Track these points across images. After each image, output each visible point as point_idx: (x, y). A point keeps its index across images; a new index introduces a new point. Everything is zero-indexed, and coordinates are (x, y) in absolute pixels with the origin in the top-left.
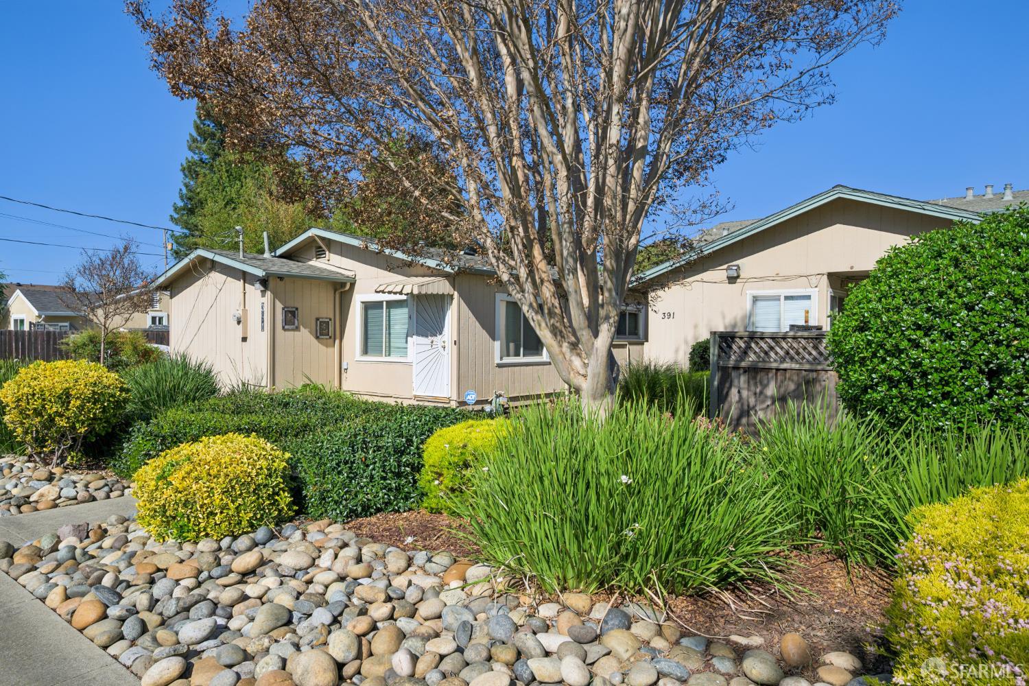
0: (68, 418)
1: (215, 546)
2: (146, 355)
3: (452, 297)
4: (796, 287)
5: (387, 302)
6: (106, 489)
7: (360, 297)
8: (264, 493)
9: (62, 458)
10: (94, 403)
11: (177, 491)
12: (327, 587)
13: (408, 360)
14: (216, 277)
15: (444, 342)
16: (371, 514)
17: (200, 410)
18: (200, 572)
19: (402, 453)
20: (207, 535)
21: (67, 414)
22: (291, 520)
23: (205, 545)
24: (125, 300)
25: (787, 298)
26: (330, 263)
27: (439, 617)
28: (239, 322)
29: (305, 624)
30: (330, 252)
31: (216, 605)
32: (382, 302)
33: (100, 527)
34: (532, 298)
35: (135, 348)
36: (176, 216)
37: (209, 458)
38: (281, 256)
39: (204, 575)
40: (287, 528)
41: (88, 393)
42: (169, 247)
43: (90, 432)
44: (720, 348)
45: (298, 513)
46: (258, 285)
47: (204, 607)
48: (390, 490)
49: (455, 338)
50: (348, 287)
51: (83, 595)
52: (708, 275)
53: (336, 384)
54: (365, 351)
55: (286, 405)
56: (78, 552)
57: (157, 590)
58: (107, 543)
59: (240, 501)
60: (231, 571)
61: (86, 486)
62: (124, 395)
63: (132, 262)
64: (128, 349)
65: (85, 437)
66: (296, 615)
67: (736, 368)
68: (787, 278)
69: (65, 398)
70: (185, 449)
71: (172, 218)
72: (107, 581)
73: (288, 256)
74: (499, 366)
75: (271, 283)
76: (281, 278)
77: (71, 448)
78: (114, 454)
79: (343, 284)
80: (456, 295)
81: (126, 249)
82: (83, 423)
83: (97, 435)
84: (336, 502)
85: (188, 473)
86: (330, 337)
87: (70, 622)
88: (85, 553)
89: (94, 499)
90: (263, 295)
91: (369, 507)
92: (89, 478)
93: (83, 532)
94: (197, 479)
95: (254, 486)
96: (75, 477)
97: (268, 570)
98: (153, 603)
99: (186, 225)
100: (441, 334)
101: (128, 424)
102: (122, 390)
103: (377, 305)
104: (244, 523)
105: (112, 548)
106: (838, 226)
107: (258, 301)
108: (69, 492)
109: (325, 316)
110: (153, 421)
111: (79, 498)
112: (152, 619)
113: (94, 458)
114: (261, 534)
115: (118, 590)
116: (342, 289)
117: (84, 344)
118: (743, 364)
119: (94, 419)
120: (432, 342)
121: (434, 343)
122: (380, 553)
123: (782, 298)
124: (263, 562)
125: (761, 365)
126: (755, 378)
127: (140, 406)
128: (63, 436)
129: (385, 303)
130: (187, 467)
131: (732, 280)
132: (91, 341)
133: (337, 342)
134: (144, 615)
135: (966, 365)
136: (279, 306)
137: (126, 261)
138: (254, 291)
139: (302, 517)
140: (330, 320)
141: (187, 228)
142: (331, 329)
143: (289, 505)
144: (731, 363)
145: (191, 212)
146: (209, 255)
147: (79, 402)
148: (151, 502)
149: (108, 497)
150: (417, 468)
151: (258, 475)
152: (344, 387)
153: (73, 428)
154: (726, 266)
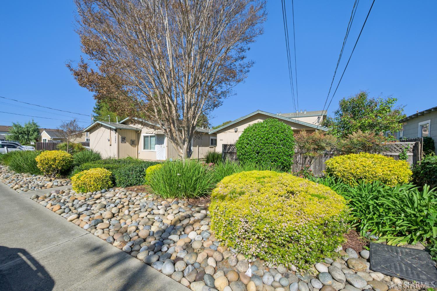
0: (56, 165)
1: (92, 193)
2: (82, 149)
5: (150, 136)
6: (66, 183)
7: (143, 135)
8: (104, 181)
9: (55, 176)
10: (63, 161)
11: (82, 181)
12: (116, 200)
13: (155, 151)
14: (102, 128)
15: (164, 146)
16: (132, 186)
17: (95, 163)
18: (86, 199)
19: (142, 172)
20: (90, 191)
21: (55, 164)
22: (112, 187)
23: (89, 193)
24: (74, 135)
26: (135, 125)
27: (139, 204)
28: (109, 141)
29: (109, 207)
30: (135, 122)
31: (88, 205)
33: (63, 191)
34: (170, 136)
35: (79, 147)
36: (95, 110)
37: (90, 173)
38: (122, 123)
39: (87, 199)
40: (110, 189)
41: (61, 159)
42: (93, 119)
43: (62, 169)
44: (224, 148)
45: (114, 186)
46: (114, 131)
47: (85, 205)
48: (138, 180)
49: (167, 145)
50: (139, 132)
51: (56, 205)
52: (230, 130)
53: (137, 157)
54: (144, 148)
55: (119, 162)
56: (56, 196)
57: (74, 203)
58: (64, 194)
59: (98, 183)
60: (94, 198)
61: (61, 182)
62: (72, 159)
63: (76, 124)
64: (76, 148)
65: (61, 170)
66: (107, 206)
67: (227, 152)
69: (55, 160)
70: (85, 171)
71: (93, 111)
72: (62, 201)
73: (123, 123)
75: (118, 131)
76: (121, 129)
77: (57, 173)
78: (69, 175)
79: (138, 131)
81: (74, 121)
82: (60, 166)
83: (64, 170)
84: (123, 183)
85: (85, 177)
86: (135, 145)
87: (52, 210)
88: (58, 196)
89: (63, 185)
90: (116, 133)
91: (132, 184)
92: (62, 180)
93: (58, 192)
94: (87, 178)
95: (101, 180)
96: (58, 180)
97: (103, 198)
98: (73, 205)
99: (98, 113)
100: (163, 144)
101: (73, 167)
102: (71, 158)
103: (148, 137)
104: (99, 188)
105: (65, 195)
107: (114, 135)
108: (56, 184)
109: (133, 139)
110: (80, 166)
111: (59, 185)
112: (72, 208)
113: (64, 175)
114: (103, 190)
115: (65, 203)
116: (138, 133)
117: (64, 146)
118: (229, 152)
119: (63, 165)
120: (161, 146)
122: (131, 193)
124: (102, 196)
125: (232, 152)
126: (231, 155)
127: (78, 162)
128: (54, 170)
130: (84, 175)
131: (236, 132)
132: (66, 145)
133: (137, 146)
134: (71, 208)
135: (254, 151)
136: (120, 137)
137: (74, 124)
138: (113, 132)
139: (115, 187)
140: (135, 140)
141: (98, 114)
142: (135, 143)
143: (111, 184)
144: (226, 151)
145: (99, 109)
146: (100, 123)
147: (58, 161)
148: (75, 184)
149: (67, 185)
150: (144, 175)
151: (103, 177)
152: (139, 158)
153: (57, 168)
154: (234, 128)
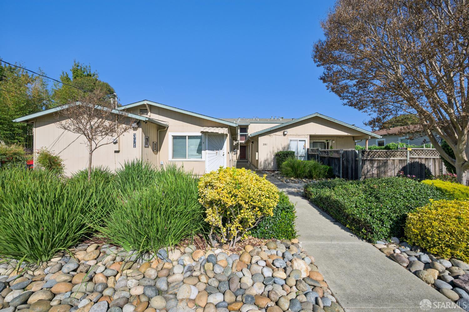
3: (227, 135)
4: (301, 138)
7: (171, 133)
25: (299, 141)
26: (151, 117)
28: (115, 143)
30: (151, 112)
46: (135, 125)
49: (229, 151)
50: (166, 129)
52: (277, 133)
54: (175, 157)
68: (299, 135)
75: (142, 124)
76: (145, 122)
80: (229, 135)
90: (135, 130)
103: (183, 137)
106: (312, 123)
107: (131, 133)
109: (155, 141)
116: (162, 129)
129: (187, 137)
131: (284, 135)
133: (158, 153)
136: (144, 135)
138: (128, 127)
140: (157, 143)
142: (157, 147)
154: (283, 131)
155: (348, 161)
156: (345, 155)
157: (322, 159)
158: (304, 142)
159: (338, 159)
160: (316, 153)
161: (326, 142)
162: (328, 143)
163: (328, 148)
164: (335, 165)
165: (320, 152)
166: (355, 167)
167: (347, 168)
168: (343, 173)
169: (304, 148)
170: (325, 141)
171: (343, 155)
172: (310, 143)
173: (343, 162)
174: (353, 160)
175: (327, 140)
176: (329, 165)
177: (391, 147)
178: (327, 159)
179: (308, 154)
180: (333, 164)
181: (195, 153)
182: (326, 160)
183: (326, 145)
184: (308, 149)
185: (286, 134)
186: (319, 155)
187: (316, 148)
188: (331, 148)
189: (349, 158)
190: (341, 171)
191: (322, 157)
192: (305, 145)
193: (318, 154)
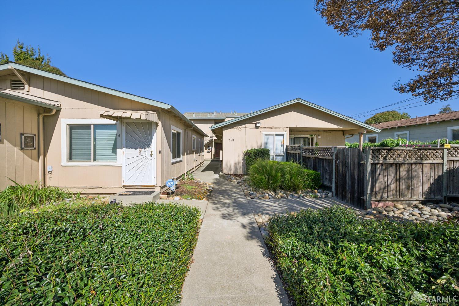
3: (157, 124)
4: (279, 131)
5: (94, 125)
7: (65, 121)
13: (118, 162)
15: (151, 152)
25: (276, 135)
26: (29, 93)
30: (29, 85)
32: (91, 125)
49: (160, 149)
50: (53, 112)
52: (247, 125)
53: (41, 182)
54: (70, 158)
68: (276, 128)
74: (173, 164)
79: (50, 110)
80: (160, 123)
86: (35, 149)
100: (149, 146)
103: (85, 126)
106: (293, 112)
109: (29, 132)
116: (47, 113)
120: (141, 152)
121: (142, 152)
123: (275, 135)
129: (92, 126)
131: (257, 128)
133: (42, 152)
140: (35, 135)
142: (35, 142)
152: (49, 183)
154: (255, 122)
155: (345, 165)
156: (340, 155)
157: (306, 162)
158: (282, 137)
159: (330, 162)
160: (297, 152)
161: (310, 138)
162: (312, 139)
163: (312, 145)
164: (325, 170)
165: (303, 150)
166: (358, 176)
167: (344, 176)
168: (336, 183)
169: (282, 145)
170: (308, 136)
171: (336, 155)
172: (290, 139)
173: (337, 167)
174: (354, 165)
175: (312, 135)
176: (315, 169)
177: (389, 144)
178: (312, 159)
179: (287, 152)
180: (322, 169)
181: (110, 152)
182: (311, 162)
183: (310, 141)
184: (287, 146)
185: (259, 127)
186: (301, 155)
187: (297, 145)
188: (316, 144)
189: (347, 160)
190: (334, 180)
191: (306, 157)
192: (283, 140)
193: (300, 152)
